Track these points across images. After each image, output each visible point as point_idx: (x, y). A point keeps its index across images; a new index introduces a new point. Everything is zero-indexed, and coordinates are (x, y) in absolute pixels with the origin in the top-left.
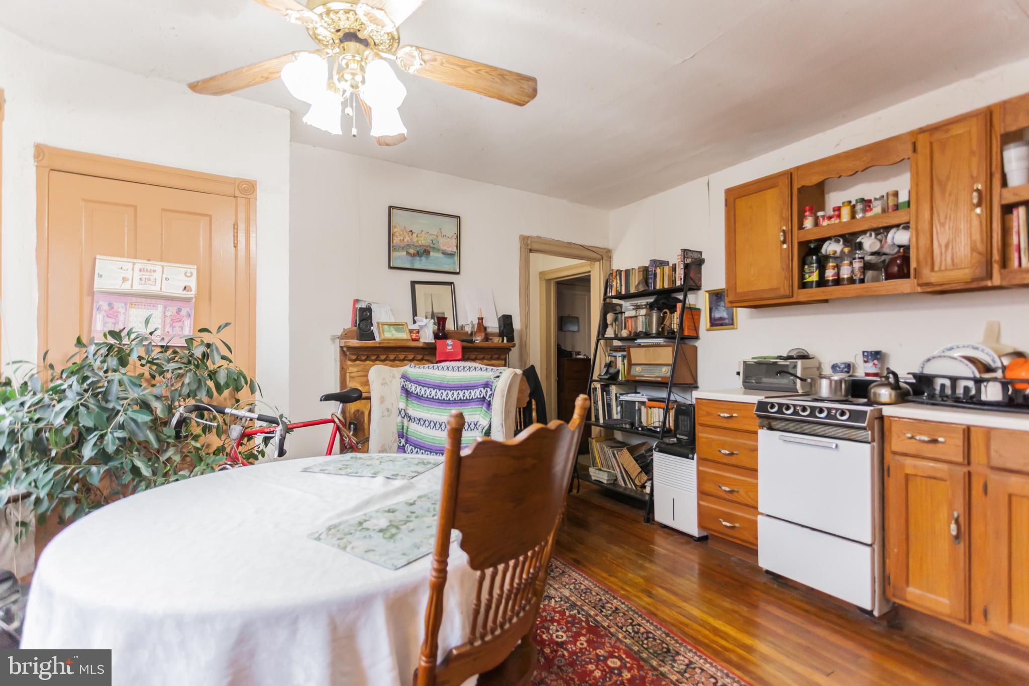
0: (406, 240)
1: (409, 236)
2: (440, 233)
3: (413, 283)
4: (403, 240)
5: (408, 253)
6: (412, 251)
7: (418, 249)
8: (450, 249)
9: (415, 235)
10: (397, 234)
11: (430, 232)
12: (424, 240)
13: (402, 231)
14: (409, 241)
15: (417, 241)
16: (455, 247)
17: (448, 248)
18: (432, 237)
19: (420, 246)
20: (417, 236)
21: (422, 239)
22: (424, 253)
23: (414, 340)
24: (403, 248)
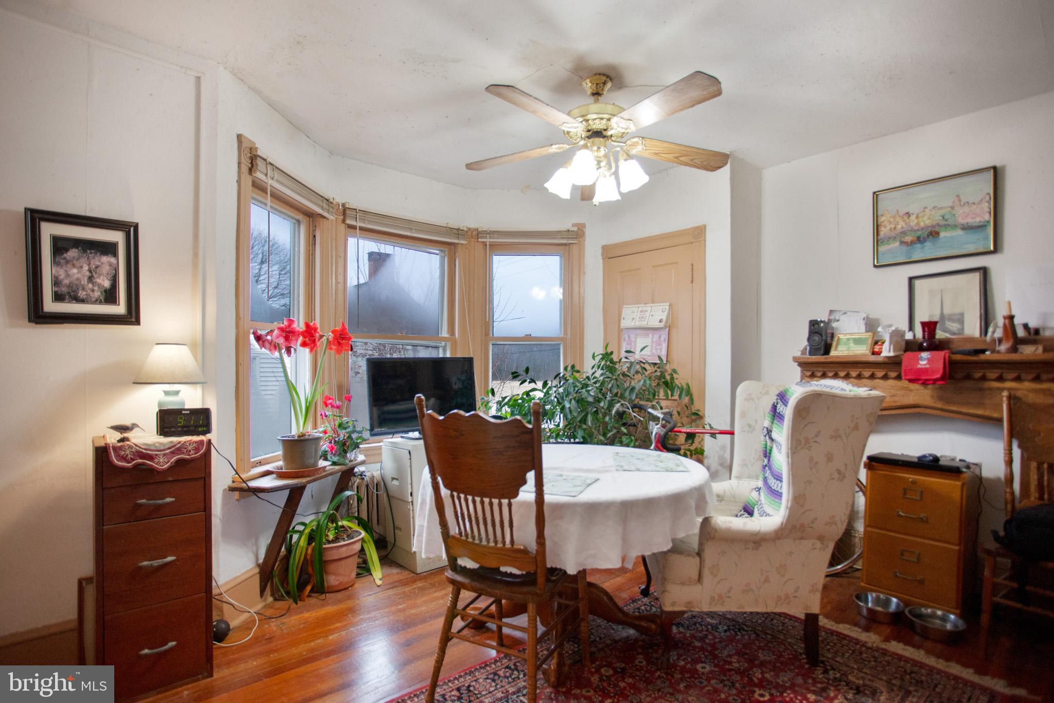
0: (899, 227)
1: (904, 221)
2: (957, 202)
3: (911, 279)
4: (895, 228)
5: (902, 243)
6: (908, 239)
7: (919, 233)
8: (978, 220)
9: (913, 217)
10: (886, 223)
11: (939, 206)
12: (929, 219)
13: (894, 217)
14: (904, 226)
15: (918, 224)
16: (988, 214)
17: (973, 218)
18: (942, 212)
19: (922, 229)
20: (917, 217)
21: (926, 218)
22: (928, 236)
23: (874, 353)
24: (895, 238)
